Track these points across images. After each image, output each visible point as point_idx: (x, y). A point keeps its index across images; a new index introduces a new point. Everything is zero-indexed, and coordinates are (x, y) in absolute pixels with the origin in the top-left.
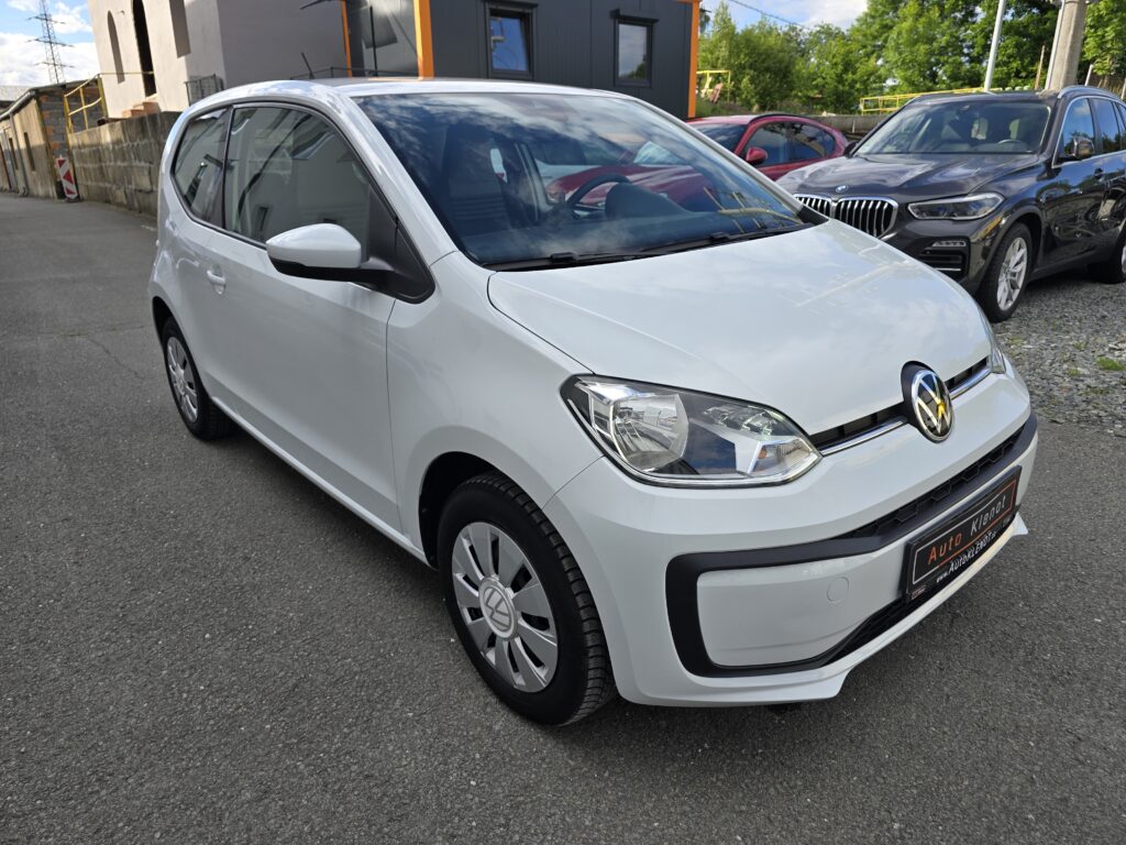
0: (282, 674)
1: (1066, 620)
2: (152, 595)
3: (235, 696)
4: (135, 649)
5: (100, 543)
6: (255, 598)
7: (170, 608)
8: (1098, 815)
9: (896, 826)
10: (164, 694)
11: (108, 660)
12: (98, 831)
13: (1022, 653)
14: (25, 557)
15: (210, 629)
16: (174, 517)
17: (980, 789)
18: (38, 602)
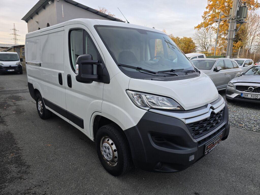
0: (84, 162)
2: (58, 150)
5: (47, 141)
6: (77, 150)
7: (62, 152)
8: (211, 182)
11: (54, 160)
14: (34, 143)
16: (59, 137)
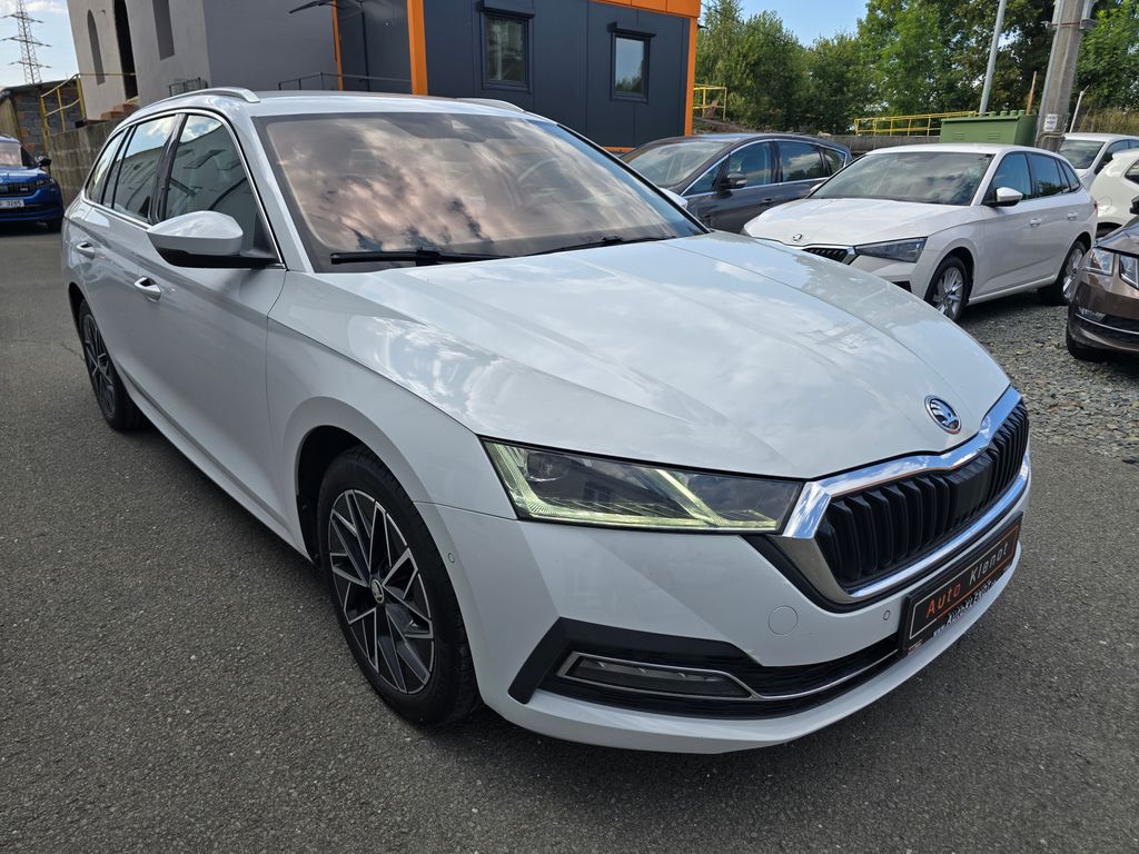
0: (272, 697)
1: (1071, 642)
3: (223, 721)
4: (116, 671)
5: (78, 559)
7: (152, 627)
8: (1110, 839)
9: (909, 852)
10: (148, 718)
11: (88, 682)
13: (1028, 675)
15: (198, 648)
18: (13, 621)
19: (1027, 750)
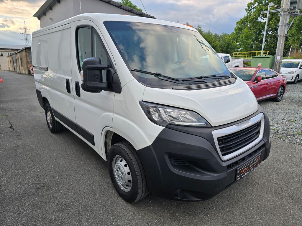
1: (264, 177)
3: (103, 187)
4: (81, 178)
9: (227, 210)
10: (90, 186)
12: (84, 208)
13: (254, 182)
15: (95, 175)
17: (243, 204)
18: (59, 170)
19: (251, 195)
